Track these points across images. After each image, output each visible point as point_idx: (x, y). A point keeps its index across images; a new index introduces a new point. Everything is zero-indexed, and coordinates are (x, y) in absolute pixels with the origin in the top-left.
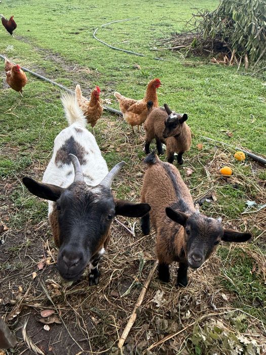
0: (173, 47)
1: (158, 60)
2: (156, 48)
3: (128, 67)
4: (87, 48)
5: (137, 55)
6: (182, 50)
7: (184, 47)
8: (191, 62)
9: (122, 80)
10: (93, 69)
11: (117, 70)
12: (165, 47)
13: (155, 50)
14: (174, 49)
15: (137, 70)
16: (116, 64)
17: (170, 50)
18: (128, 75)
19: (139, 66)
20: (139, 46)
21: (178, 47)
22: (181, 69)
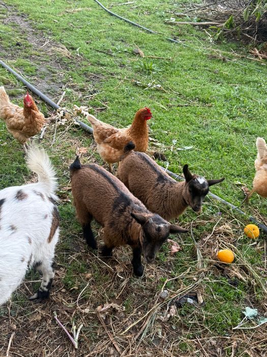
0: (199, 21)
1: (172, 42)
2: (173, 20)
3: (126, 50)
4: (70, 8)
5: (143, 30)
6: (211, 29)
7: (216, 25)
8: (220, 52)
9: (112, 74)
10: (73, 49)
11: (108, 53)
12: (188, 21)
13: (171, 24)
14: (200, 26)
15: (136, 59)
16: (107, 43)
17: (194, 26)
18: (122, 65)
19: (141, 52)
20: (150, 14)
21: (206, 23)
22: (203, 63)
